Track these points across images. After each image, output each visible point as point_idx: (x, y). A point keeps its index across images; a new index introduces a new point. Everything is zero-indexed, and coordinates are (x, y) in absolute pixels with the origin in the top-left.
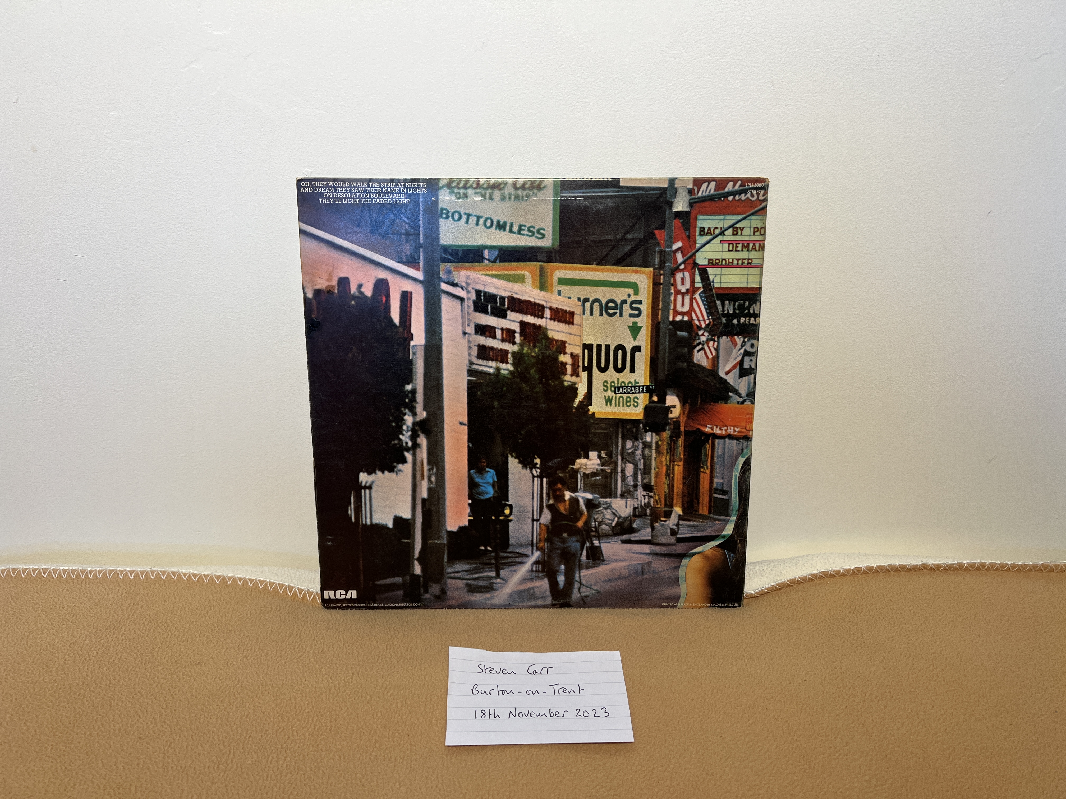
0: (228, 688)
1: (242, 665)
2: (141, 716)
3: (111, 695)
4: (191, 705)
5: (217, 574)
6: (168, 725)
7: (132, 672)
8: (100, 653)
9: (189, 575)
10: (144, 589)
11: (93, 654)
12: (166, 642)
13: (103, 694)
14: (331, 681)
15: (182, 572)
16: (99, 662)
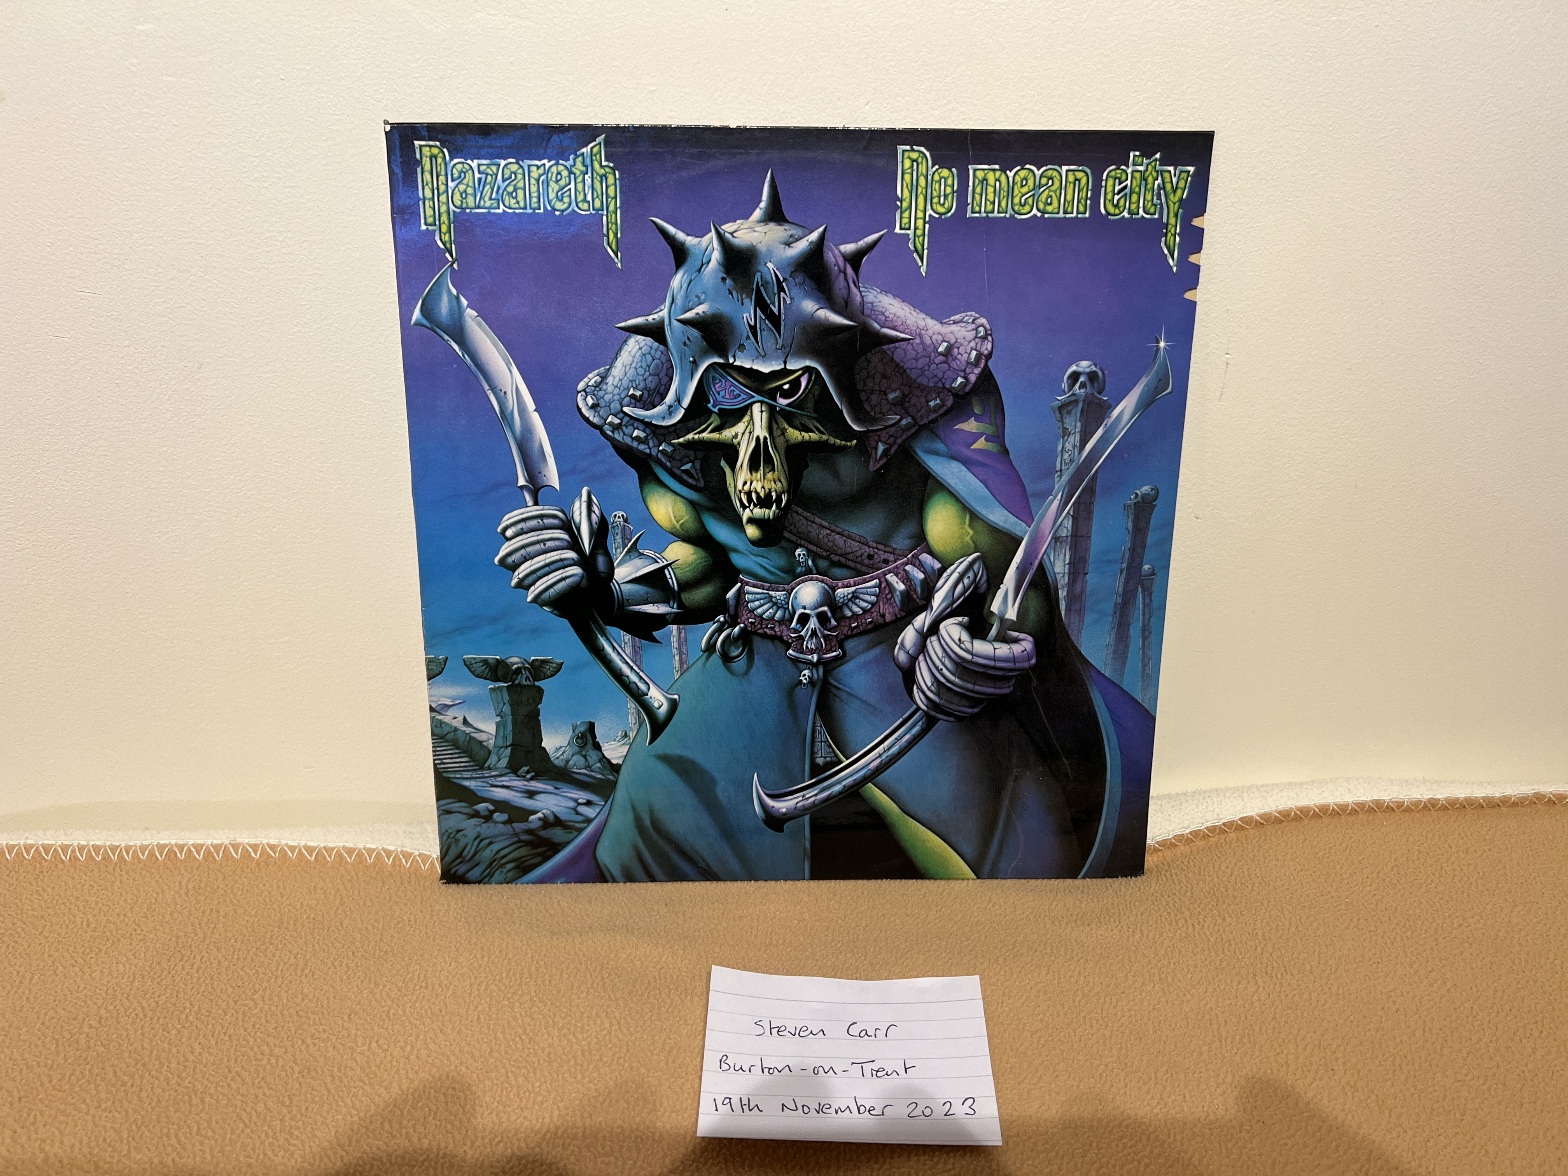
0: (394, 1063)
1: (415, 1015)
2: (247, 1122)
3: (190, 1083)
4: (333, 1097)
5: (350, 845)
6: (297, 1137)
7: (222, 1036)
8: (161, 1002)
9: (300, 849)
10: (224, 878)
11: (149, 1006)
12: (277, 977)
13: (174, 1081)
14: (574, 1040)
15: (287, 845)
16: (161, 1021)
